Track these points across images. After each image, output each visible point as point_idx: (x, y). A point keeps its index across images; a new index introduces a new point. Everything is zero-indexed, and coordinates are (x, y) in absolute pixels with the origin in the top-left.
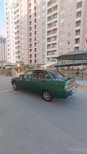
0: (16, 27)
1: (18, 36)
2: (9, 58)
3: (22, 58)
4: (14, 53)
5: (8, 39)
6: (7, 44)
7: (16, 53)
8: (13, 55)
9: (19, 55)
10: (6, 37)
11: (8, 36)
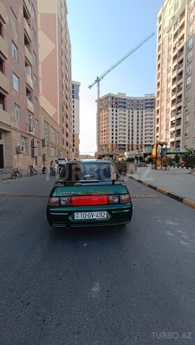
0: (175, 67)
1: (179, 85)
2: (158, 137)
3: (186, 135)
4: (167, 126)
5: (159, 99)
6: (157, 108)
7: (172, 124)
8: (167, 130)
9: (178, 128)
10: (156, 95)
11: (158, 93)
